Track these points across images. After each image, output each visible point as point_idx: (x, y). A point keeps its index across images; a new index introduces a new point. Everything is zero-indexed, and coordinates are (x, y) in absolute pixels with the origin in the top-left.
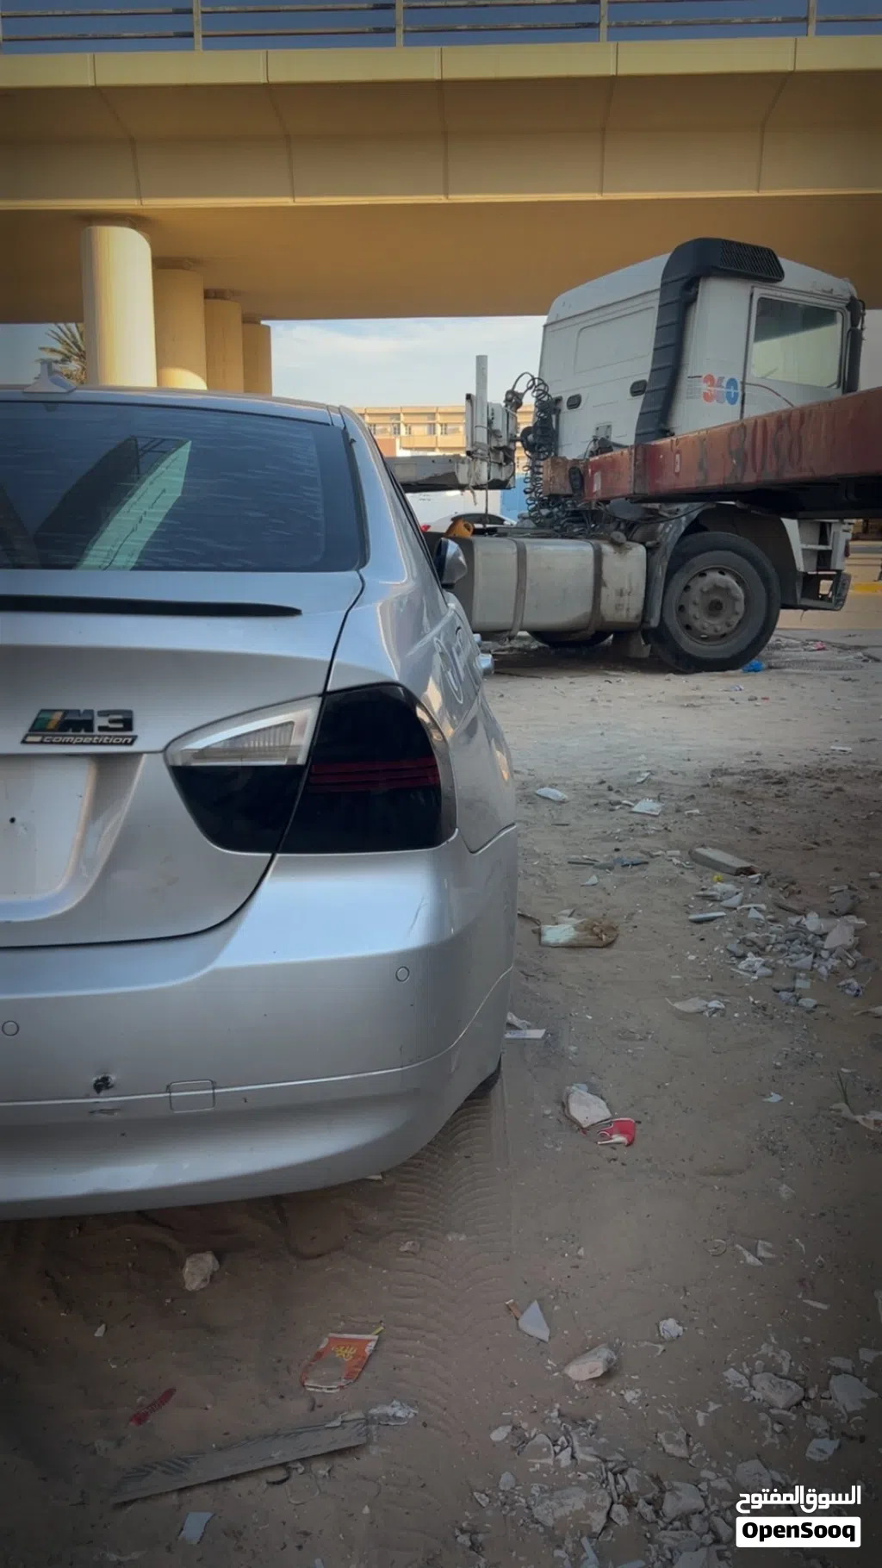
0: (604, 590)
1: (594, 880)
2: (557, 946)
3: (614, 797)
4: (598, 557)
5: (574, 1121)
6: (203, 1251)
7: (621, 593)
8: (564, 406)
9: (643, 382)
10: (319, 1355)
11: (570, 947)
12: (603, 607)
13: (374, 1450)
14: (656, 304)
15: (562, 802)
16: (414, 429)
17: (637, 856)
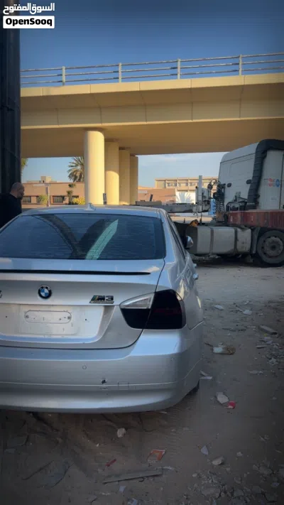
0: (238, 242)
1: (229, 334)
2: (217, 354)
3: (238, 309)
4: (236, 232)
5: (218, 402)
6: (123, 427)
7: (243, 243)
8: (226, 186)
9: (250, 180)
10: (151, 454)
11: (221, 354)
12: (238, 247)
13: (164, 476)
14: (254, 157)
15: (222, 310)
16: (182, 185)
17: (243, 328)
